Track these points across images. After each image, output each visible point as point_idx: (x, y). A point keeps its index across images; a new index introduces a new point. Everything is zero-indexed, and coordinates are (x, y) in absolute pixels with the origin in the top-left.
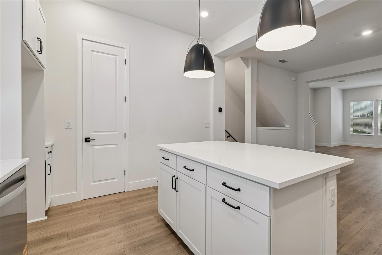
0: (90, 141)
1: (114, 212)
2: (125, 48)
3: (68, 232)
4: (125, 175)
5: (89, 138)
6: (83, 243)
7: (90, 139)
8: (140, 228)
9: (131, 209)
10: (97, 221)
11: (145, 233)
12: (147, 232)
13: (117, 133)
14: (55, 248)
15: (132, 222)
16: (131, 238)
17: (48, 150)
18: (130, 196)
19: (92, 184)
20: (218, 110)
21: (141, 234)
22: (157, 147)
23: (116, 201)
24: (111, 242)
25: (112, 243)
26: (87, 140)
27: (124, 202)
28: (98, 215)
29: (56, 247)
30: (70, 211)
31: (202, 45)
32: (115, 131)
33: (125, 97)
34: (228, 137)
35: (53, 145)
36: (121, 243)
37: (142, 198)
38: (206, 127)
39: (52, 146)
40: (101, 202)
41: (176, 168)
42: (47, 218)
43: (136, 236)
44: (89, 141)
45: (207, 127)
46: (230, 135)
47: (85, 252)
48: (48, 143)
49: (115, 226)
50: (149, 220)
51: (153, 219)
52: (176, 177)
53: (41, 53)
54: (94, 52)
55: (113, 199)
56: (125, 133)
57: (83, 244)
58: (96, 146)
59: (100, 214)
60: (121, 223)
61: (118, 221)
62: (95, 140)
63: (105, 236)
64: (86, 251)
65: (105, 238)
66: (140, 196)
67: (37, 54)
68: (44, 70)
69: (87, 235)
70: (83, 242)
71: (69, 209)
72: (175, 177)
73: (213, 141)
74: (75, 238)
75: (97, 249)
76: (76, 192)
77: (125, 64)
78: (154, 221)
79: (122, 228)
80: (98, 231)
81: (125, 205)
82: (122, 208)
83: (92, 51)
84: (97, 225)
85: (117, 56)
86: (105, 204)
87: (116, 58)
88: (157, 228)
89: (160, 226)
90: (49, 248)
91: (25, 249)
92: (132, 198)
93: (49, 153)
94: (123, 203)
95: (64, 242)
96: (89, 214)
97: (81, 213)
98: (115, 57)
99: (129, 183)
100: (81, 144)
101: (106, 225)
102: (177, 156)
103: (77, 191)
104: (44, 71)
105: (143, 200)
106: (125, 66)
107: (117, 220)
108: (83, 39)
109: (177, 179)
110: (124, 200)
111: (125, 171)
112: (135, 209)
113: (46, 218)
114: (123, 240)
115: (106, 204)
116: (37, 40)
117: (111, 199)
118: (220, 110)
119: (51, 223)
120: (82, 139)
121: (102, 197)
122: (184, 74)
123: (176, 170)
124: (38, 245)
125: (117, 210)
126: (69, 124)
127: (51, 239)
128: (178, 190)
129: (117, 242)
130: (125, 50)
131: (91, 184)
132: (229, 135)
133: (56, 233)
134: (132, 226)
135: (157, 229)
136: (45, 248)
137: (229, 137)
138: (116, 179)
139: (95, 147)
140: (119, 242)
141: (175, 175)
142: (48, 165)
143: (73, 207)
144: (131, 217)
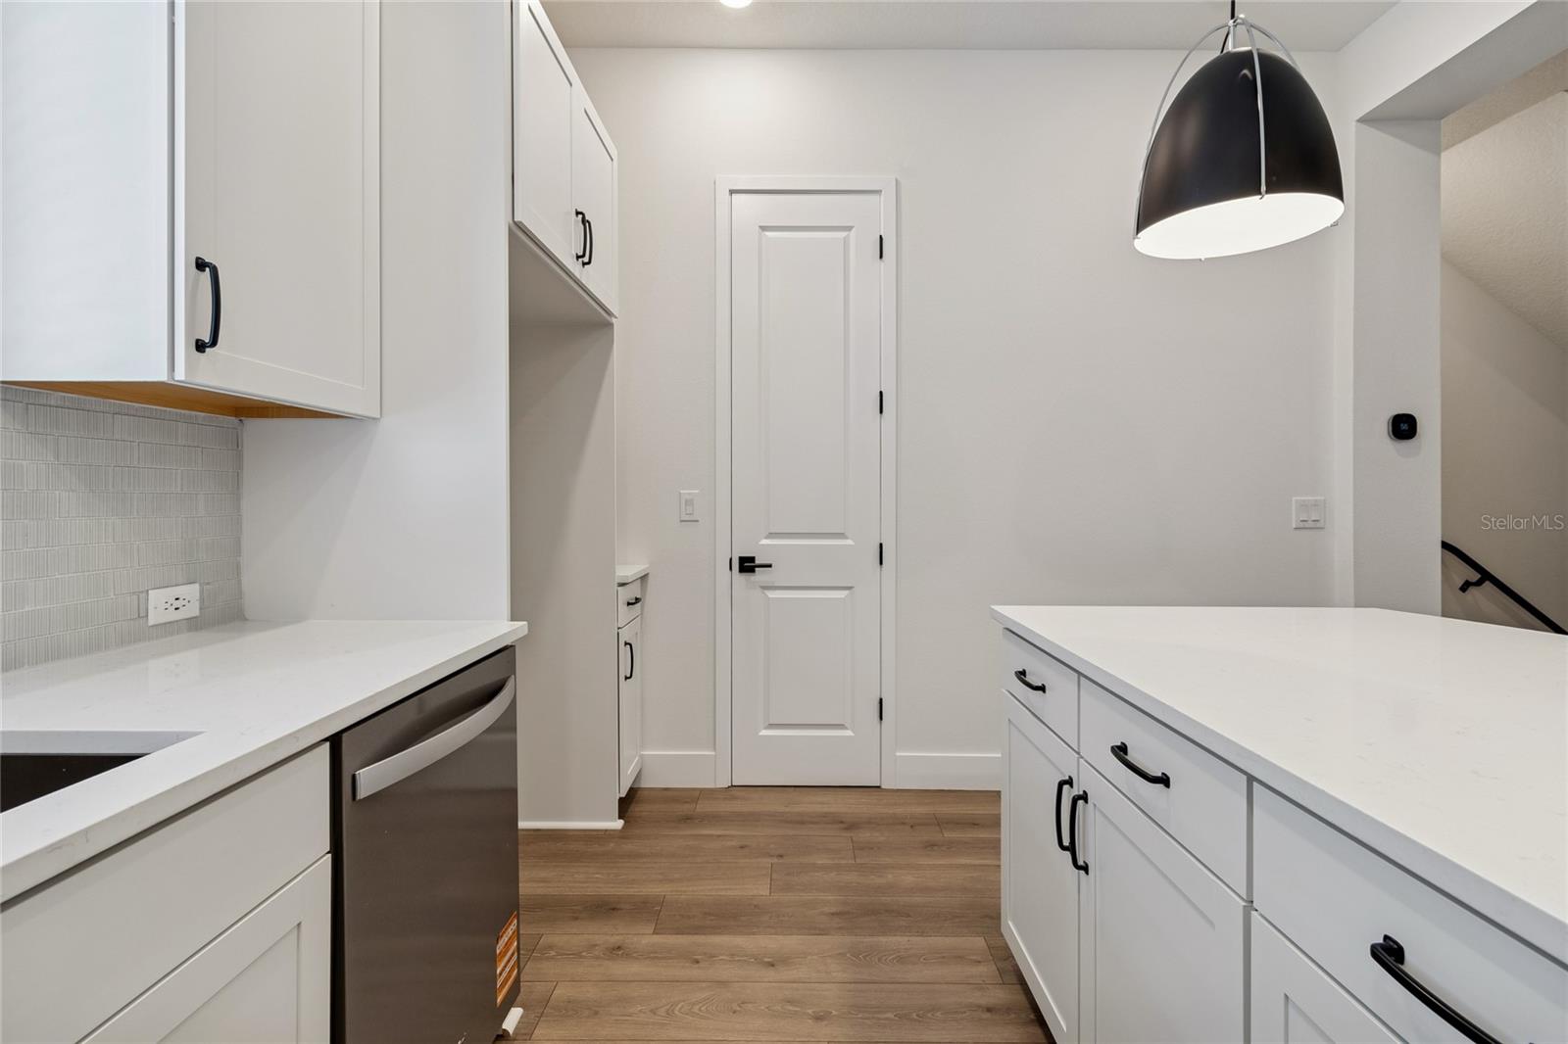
0: (757, 569)
1: (825, 868)
2: (878, 192)
3: (661, 902)
4: (881, 718)
5: (752, 559)
6: (697, 966)
7: (757, 562)
8: (911, 980)
9: (890, 876)
10: (758, 889)
11: (929, 1015)
12: (938, 1014)
13: (849, 542)
14: (617, 951)
15: (883, 939)
16: (867, 1015)
17: (626, 594)
18: (899, 810)
19: (764, 732)
20: (1383, 427)
21: (914, 1016)
22: (997, 617)
23: (842, 822)
24: (790, 1002)
25: (791, 1008)
26: (747, 565)
27: (869, 835)
28: (767, 861)
29: (619, 948)
30: (687, 819)
31: (1250, 54)
32: (841, 536)
33: (881, 393)
34: (1465, 587)
35: (646, 576)
36: (825, 1022)
37: (947, 835)
38: (1302, 525)
39: (644, 578)
40: (787, 810)
41: (1079, 746)
42: (623, 828)
43: (890, 1015)
44: (751, 570)
45: (1312, 525)
46: (1486, 576)
47: (696, 1009)
48: (628, 571)
49: (818, 932)
50: (959, 958)
51: (979, 959)
52: (1076, 791)
53: (589, 263)
54: (767, 231)
55: (832, 810)
56: (881, 545)
57: (695, 972)
58: (777, 592)
59: (775, 860)
60: (840, 928)
61: (833, 914)
62: (770, 566)
63: (773, 965)
64: (698, 1007)
65: (771, 974)
66: (941, 823)
67: (574, 267)
68: (614, 320)
69: (715, 934)
70: (697, 962)
71: (686, 809)
72: (1072, 786)
73: (1352, 611)
74: (679, 932)
75: (734, 1012)
76: (713, 753)
77: (881, 257)
78: (982, 969)
79: (840, 954)
80: (754, 934)
81: (872, 848)
82: (858, 861)
83: (764, 228)
84: (755, 903)
85: (849, 228)
86: (801, 821)
87: (846, 241)
88: (989, 1010)
89: (1008, 1010)
90: (598, 942)
91: (510, 932)
92: (903, 824)
93: (629, 604)
94: (864, 836)
95: (644, 937)
96: (742, 847)
97: (719, 836)
98: (843, 234)
99: (898, 754)
100: (726, 577)
101: (786, 918)
102: (1082, 679)
103: (715, 749)
104: (611, 325)
105: (950, 847)
106: (883, 264)
107: (826, 909)
108: (732, 192)
109: (1081, 803)
110: (871, 823)
111: (881, 700)
112: (908, 879)
113: (619, 824)
114: (834, 1013)
115: (802, 823)
116: (576, 222)
117: (826, 809)
118: (1404, 427)
119: (628, 847)
120: (731, 560)
121: (798, 789)
122: (1136, 240)
123: (1078, 753)
124: (576, 919)
125: (836, 862)
126: (693, 505)
127: (614, 909)
128: (1087, 865)
129: (810, 1011)
130: (882, 197)
131: (761, 734)
132: (1475, 576)
133: (632, 891)
134: (879, 960)
135: (987, 1015)
136: (590, 937)
137: (1479, 583)
138: (846, 728)
139: (772, 594)
140: (818, 1018)
141: (1070, 777)
142: (626, 644)
143: (703, 807)
144: (886, 911)
